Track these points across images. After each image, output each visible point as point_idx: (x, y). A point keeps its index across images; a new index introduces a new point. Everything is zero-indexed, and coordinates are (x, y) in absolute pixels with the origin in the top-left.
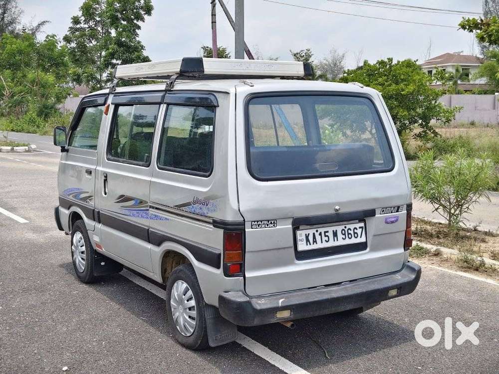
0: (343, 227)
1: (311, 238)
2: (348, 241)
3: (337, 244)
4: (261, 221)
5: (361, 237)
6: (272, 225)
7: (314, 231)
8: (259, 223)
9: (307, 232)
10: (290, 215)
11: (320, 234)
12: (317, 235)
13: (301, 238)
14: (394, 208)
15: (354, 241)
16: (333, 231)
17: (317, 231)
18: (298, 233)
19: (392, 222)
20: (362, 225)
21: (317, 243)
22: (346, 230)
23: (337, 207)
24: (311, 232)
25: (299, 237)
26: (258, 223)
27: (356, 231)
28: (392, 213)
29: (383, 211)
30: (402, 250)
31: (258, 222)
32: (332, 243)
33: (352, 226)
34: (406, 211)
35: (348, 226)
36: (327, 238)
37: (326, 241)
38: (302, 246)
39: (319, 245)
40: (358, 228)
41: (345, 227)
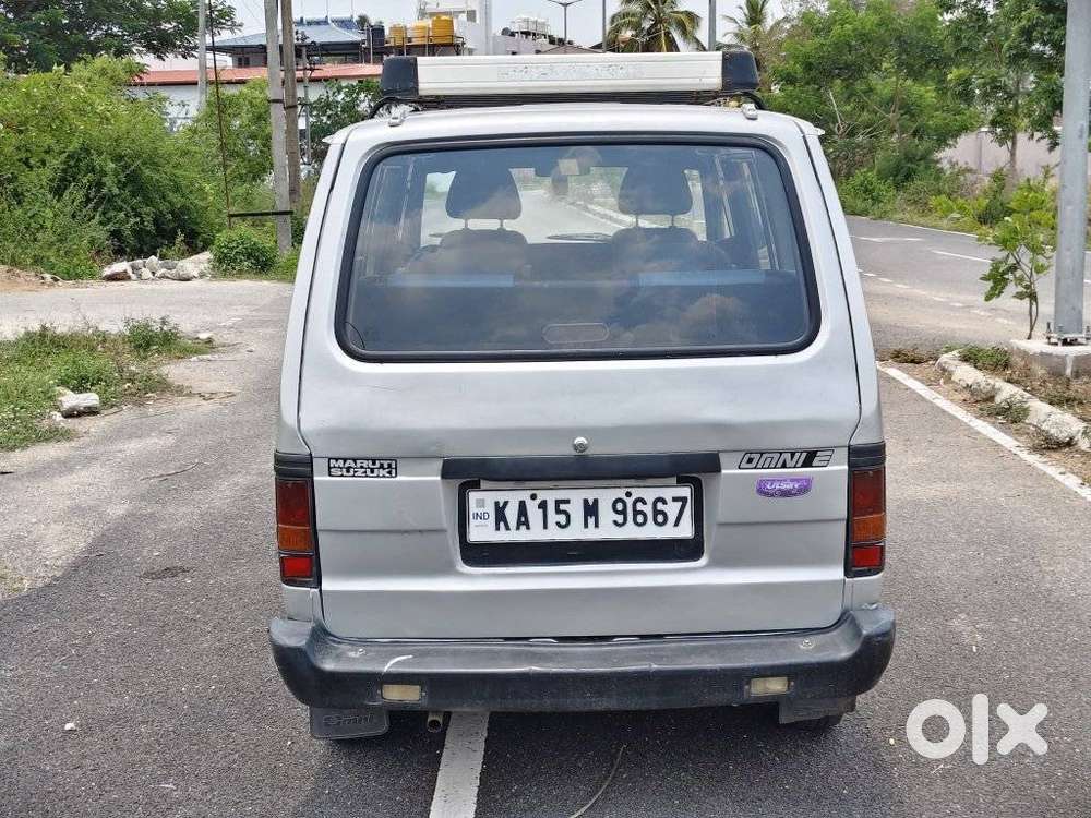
0: (621, 493)
1: (512, 514)
2: (630, 532)
3: (592, 534)
4: (355, 460)
5: (676, 524)
6: (385, 472)
7: (525, 495)
8: (350, 463)
9: (501, 497)
10: (433, 450)
11: (543, 505)
12: (532, 507)
13: (480, 511)
14: (793, 454)
15: (650, 532)
16: (586, 501)
17: (534, 497)
18: (473, 496)
19: (786, 494)
20: (685, 492)
21: (528, 528)
22: (630, 502)
23: (580, 440)
24: (513, 498)
25: (473, 508)
26: (345, 464)
27: (660, 506)
28: (784, 466)
29: (750, 461)
30: (838, 573)
31: (345, 460)
32: (577, 532)
33: (649, 495)
34: (846, 467)
35: (637, 493)
36: (562, 519)
37: (558, 524)
38: (482, 532)
39: (536, 533)
40: (668, 499)
41: (629, 494)
